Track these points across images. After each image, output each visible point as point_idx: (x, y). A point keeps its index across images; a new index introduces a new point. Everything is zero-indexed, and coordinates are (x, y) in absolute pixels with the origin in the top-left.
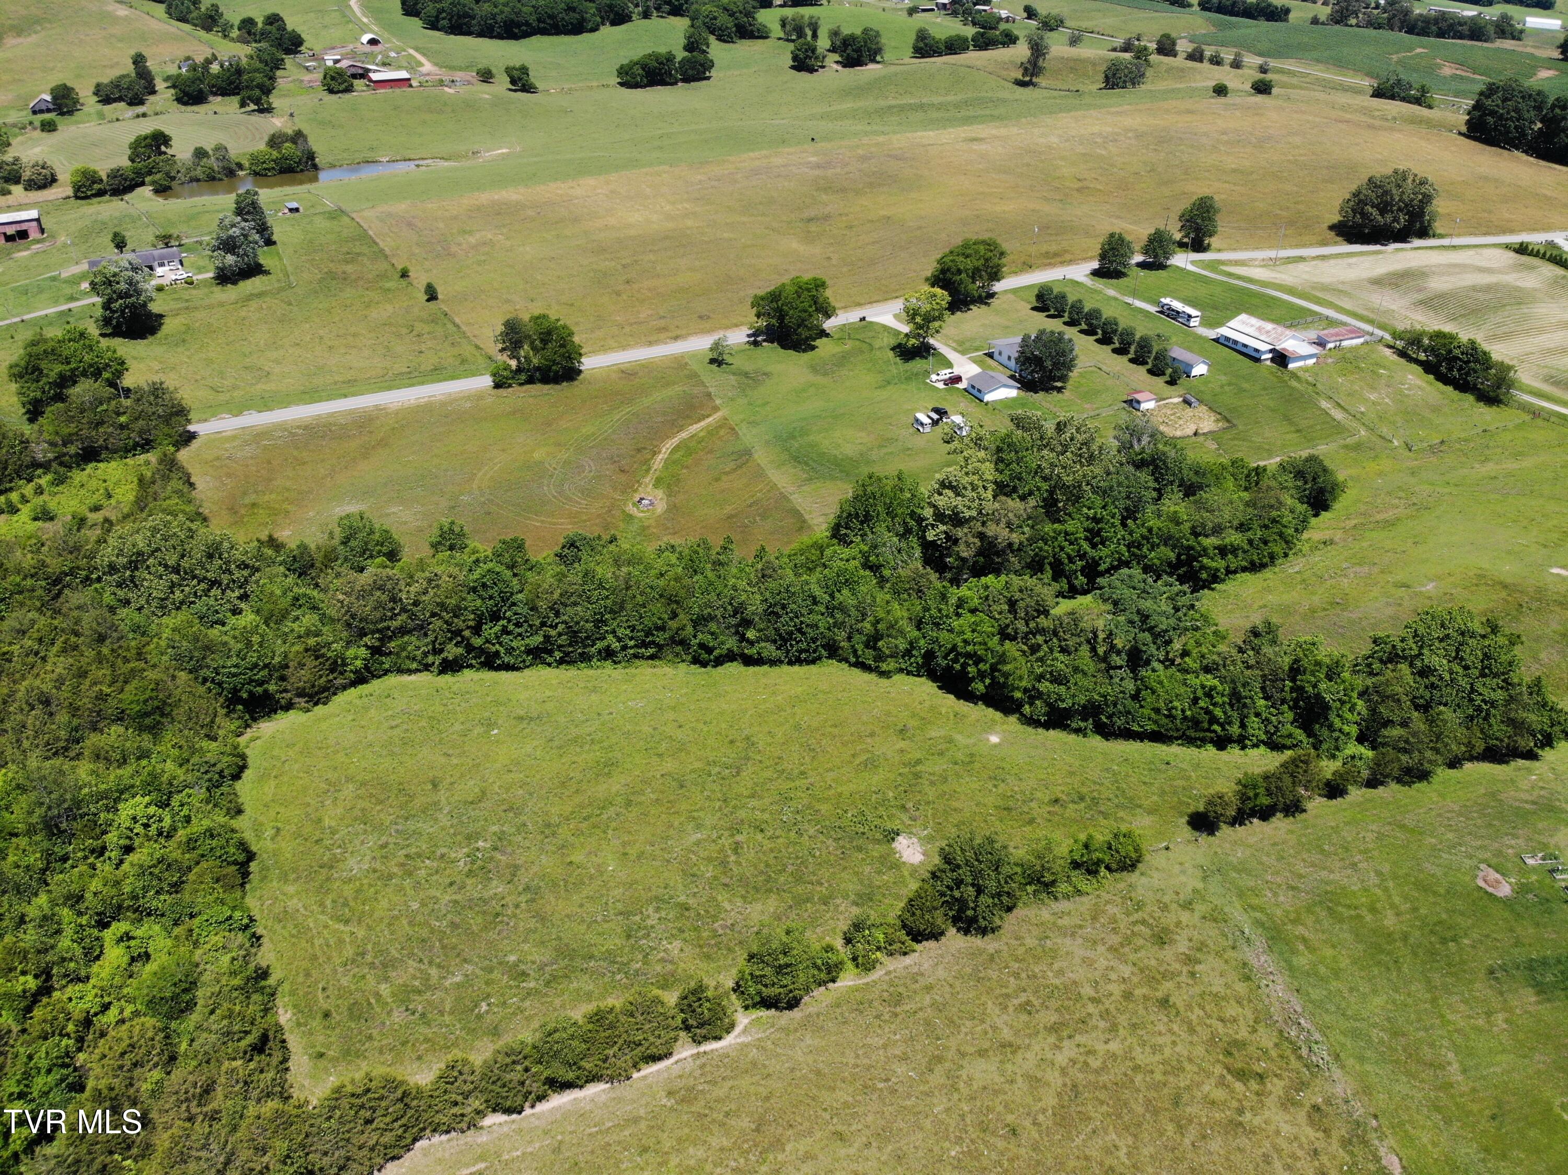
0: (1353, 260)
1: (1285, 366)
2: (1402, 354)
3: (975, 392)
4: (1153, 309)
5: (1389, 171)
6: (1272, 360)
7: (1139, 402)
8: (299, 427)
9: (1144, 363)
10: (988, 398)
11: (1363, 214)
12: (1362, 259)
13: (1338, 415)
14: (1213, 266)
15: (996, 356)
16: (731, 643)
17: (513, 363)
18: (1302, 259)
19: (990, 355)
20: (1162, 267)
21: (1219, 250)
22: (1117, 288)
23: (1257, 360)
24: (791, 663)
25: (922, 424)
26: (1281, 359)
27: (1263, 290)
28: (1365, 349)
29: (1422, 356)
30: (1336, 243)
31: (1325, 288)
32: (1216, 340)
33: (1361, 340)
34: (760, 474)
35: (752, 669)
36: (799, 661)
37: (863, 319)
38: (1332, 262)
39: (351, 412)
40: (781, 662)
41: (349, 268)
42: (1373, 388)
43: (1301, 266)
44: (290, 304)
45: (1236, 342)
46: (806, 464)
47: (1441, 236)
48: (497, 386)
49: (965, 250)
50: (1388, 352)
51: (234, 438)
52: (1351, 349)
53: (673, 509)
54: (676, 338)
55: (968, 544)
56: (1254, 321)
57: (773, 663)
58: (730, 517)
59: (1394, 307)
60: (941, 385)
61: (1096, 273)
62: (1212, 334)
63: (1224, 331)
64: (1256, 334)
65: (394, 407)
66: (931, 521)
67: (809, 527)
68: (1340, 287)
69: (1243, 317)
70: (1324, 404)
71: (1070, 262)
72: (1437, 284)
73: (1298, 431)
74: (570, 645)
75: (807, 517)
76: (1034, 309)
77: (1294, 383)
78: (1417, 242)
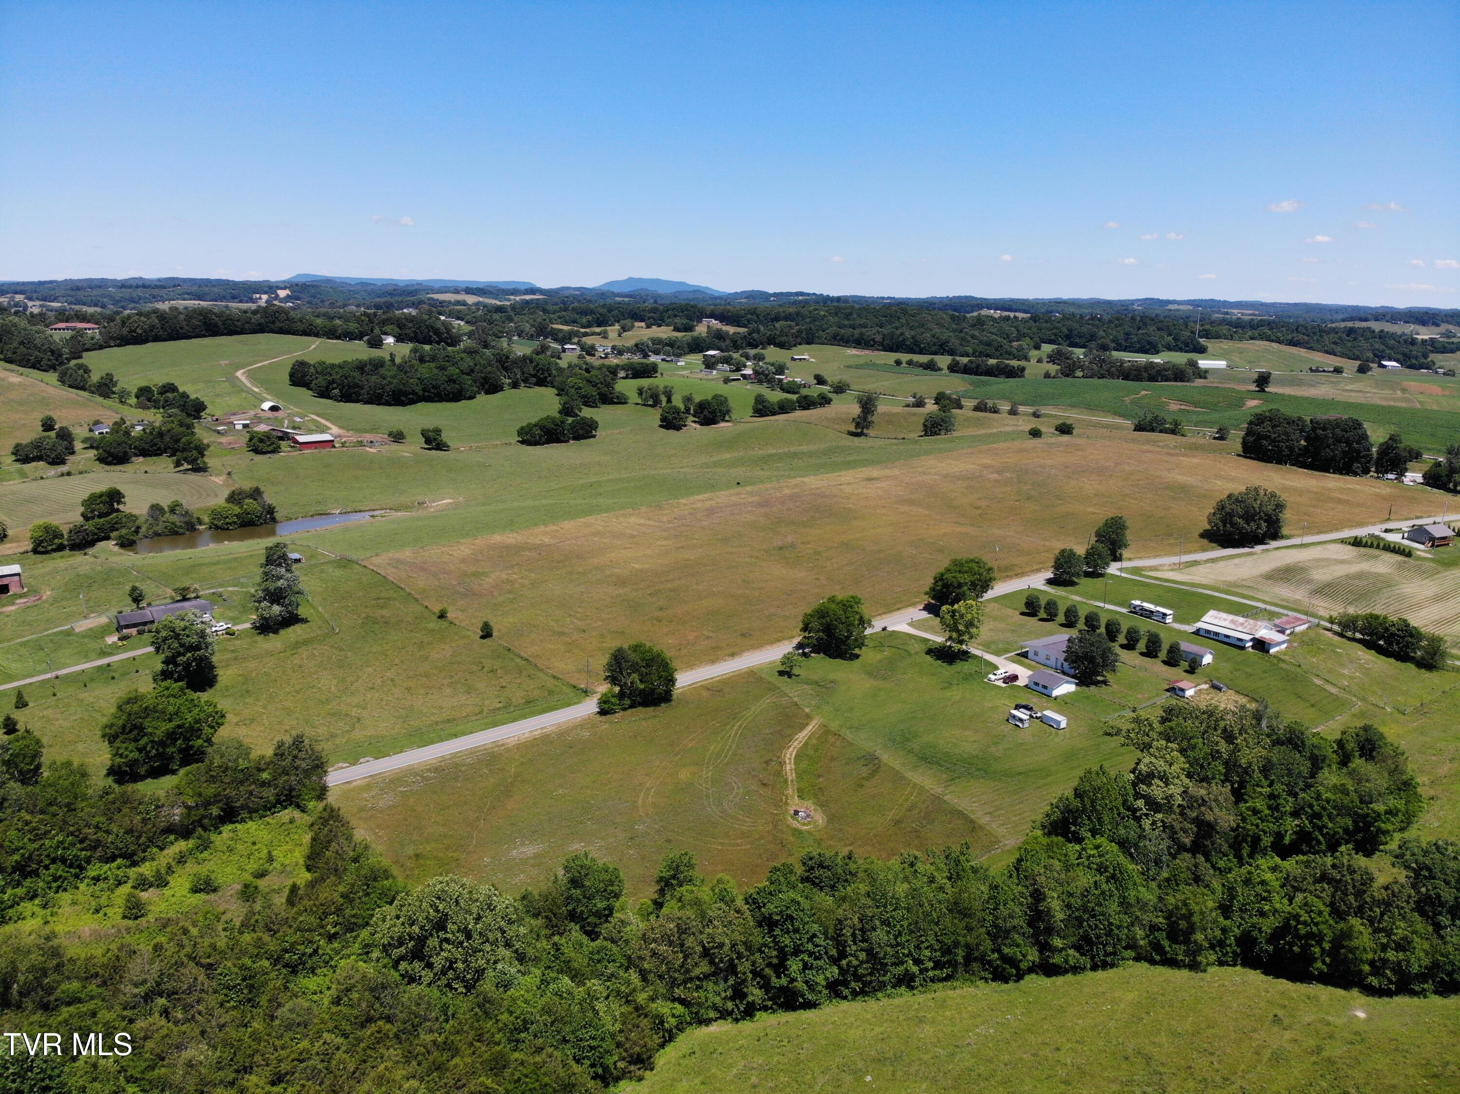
0: (1237, 561)
1: (1268, 652)
2: (1341, 635)
3: (1040, 689)
4: (1124, 611)
5: (1243, 489)
6: (1253, 647)
7: (1183, 690)
8: (429, 770)
9: (1156, 656)
10: (1056, 693)
11: (1233, 524)
12: (1243, 559)
13: (1334, 690)
14: (1136, 571)
15: (1030, 655)
16: (1033, 955)
17: (617, 689)
18: (1196, 563)
19: (1025, 655)
20: (1102, 575)
21: (1130, 559)
22: (1077, 594)
23: (1243, 648)
24: (1094, 968)
25: (1021, 720)
26: (1261, 645)
27: (1194, 589)
28: (1312, 633)
29: (1358, 636)
30: (1213, 549)
31: (1235, 584)
32: (1197, 632)
33: (1306, 626)
34: (899, 779)
35: (1059, 980)
36: (1105, 965)
37: (884, 629)
38: (1222, 563)
39: (472, 752)
40: (1083, 969)
41: (385, 612)
42: (1342, 665)
43: (1201, 568)
44: (342, 650)
45: (1217, 634)
46: (940, 765)
47: (1288, 537)
48: (603, 712)
49: (958, 565)
50: (1329, 634)
51: (368, 787)
52: (1303, 633)
53: (832, 818)
54: (733, 655)
55: (1185, 831)
56: (1224, 615)
57: (1076, 969)
58: (897, 822)
59: (1297, 597)
60: (1000, 683)
61: (1050, 582)
62: (1190, 629)
63: (1200, 625)
64: (1233, 627)
65: (512, 742)
66: (1145, 811)
67: (980, 827)
68: (1244, 583)
69: (1212, 613)
70: (1318, 682)
71: (1023, 574)
72: (1321, 576)
73: (1313, 706)
74: (871, 974)
75: (973, 817)
76: (1023, 614)
77: (1282, 665)
78: (1274, 544)
